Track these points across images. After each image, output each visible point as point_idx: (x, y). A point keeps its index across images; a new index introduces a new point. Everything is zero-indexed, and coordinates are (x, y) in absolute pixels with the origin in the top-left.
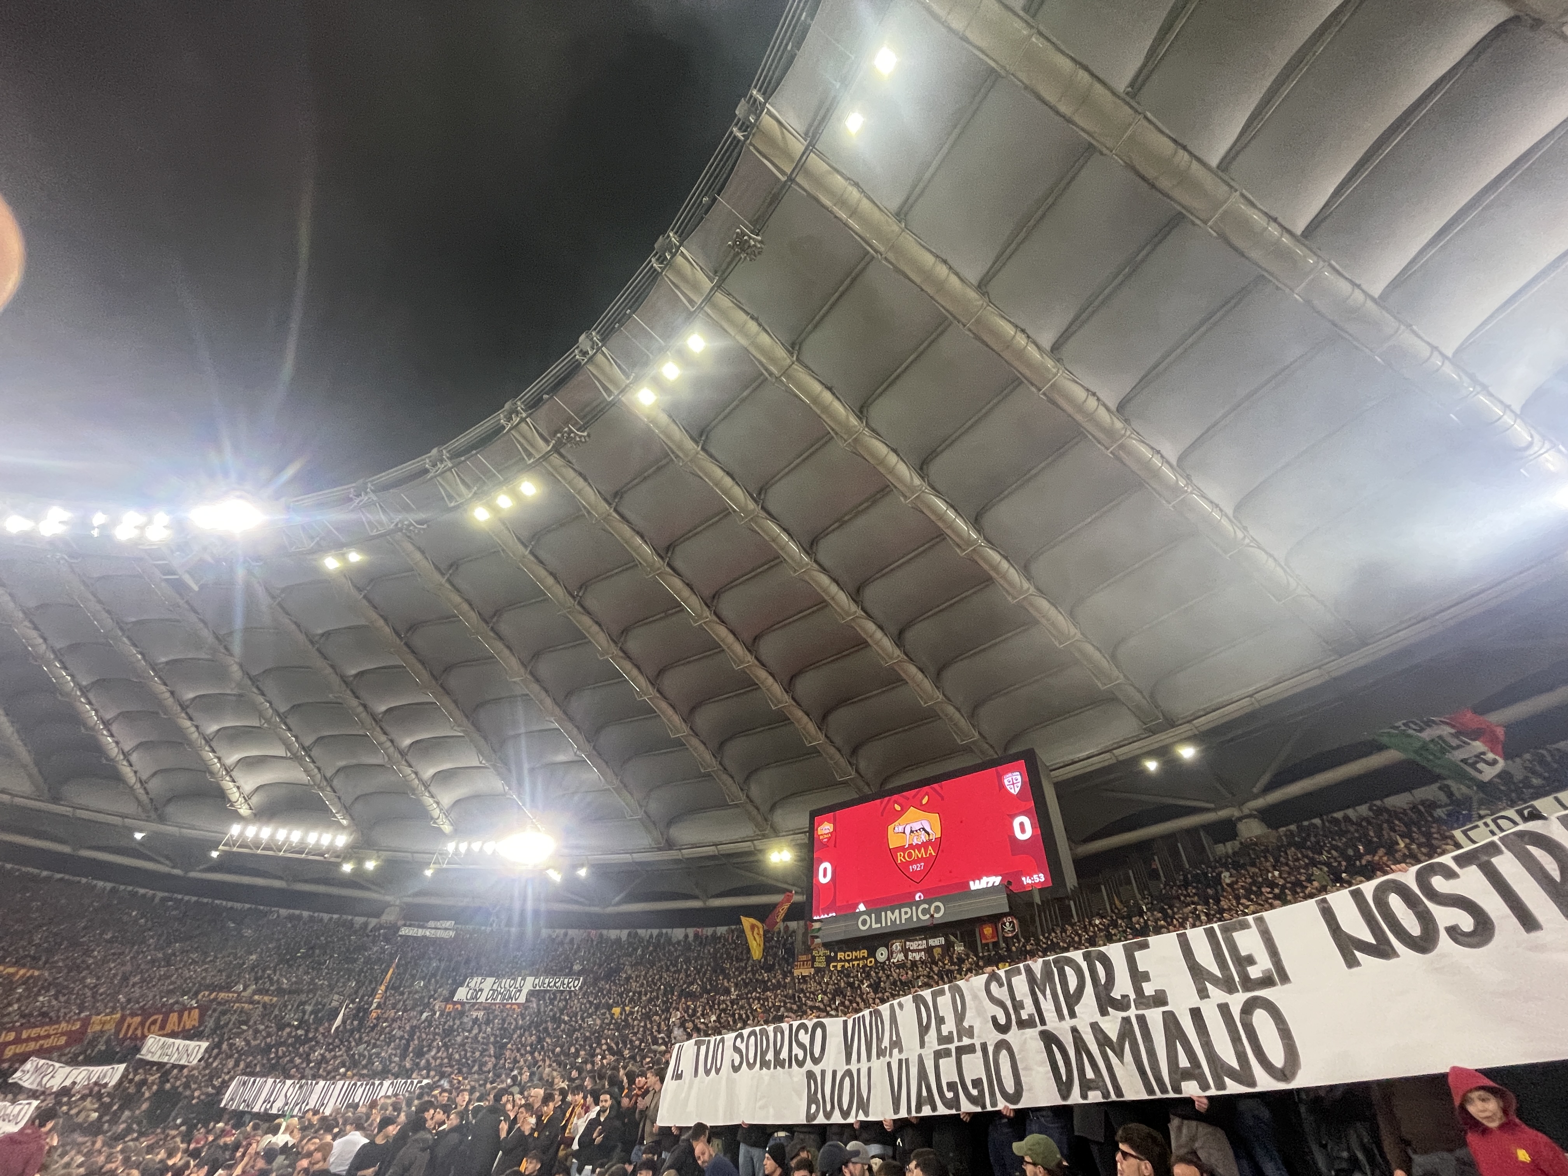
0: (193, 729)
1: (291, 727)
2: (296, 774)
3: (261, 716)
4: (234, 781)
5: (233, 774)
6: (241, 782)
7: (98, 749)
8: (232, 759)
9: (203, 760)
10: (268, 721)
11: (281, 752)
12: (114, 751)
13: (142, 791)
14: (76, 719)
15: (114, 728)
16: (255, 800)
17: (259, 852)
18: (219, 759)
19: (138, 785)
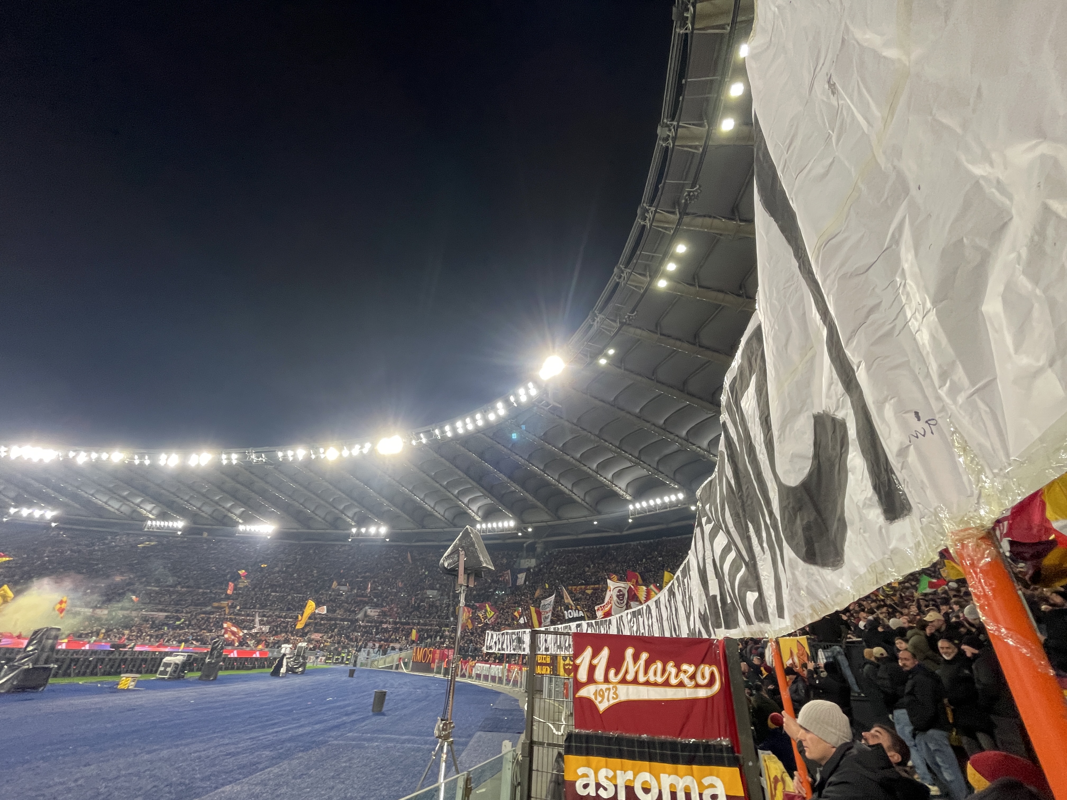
0: (589, 470)
1: (626, 451)
2: (641, 472)
3: (611, 451)
4: (617, 486)
5: (614, 483)
6: (620, 485)
7: (562, 493)
8: (610, 476)
9: (601, 482)
10: (615, 452)
11: (629, 464)
12: (567, 491)
13: (585, 504)
14: (548, 484)
15: (561, 481)
16: (630, 491)
17: (648, 513)
18: (605, 478)
19: (583, 502)
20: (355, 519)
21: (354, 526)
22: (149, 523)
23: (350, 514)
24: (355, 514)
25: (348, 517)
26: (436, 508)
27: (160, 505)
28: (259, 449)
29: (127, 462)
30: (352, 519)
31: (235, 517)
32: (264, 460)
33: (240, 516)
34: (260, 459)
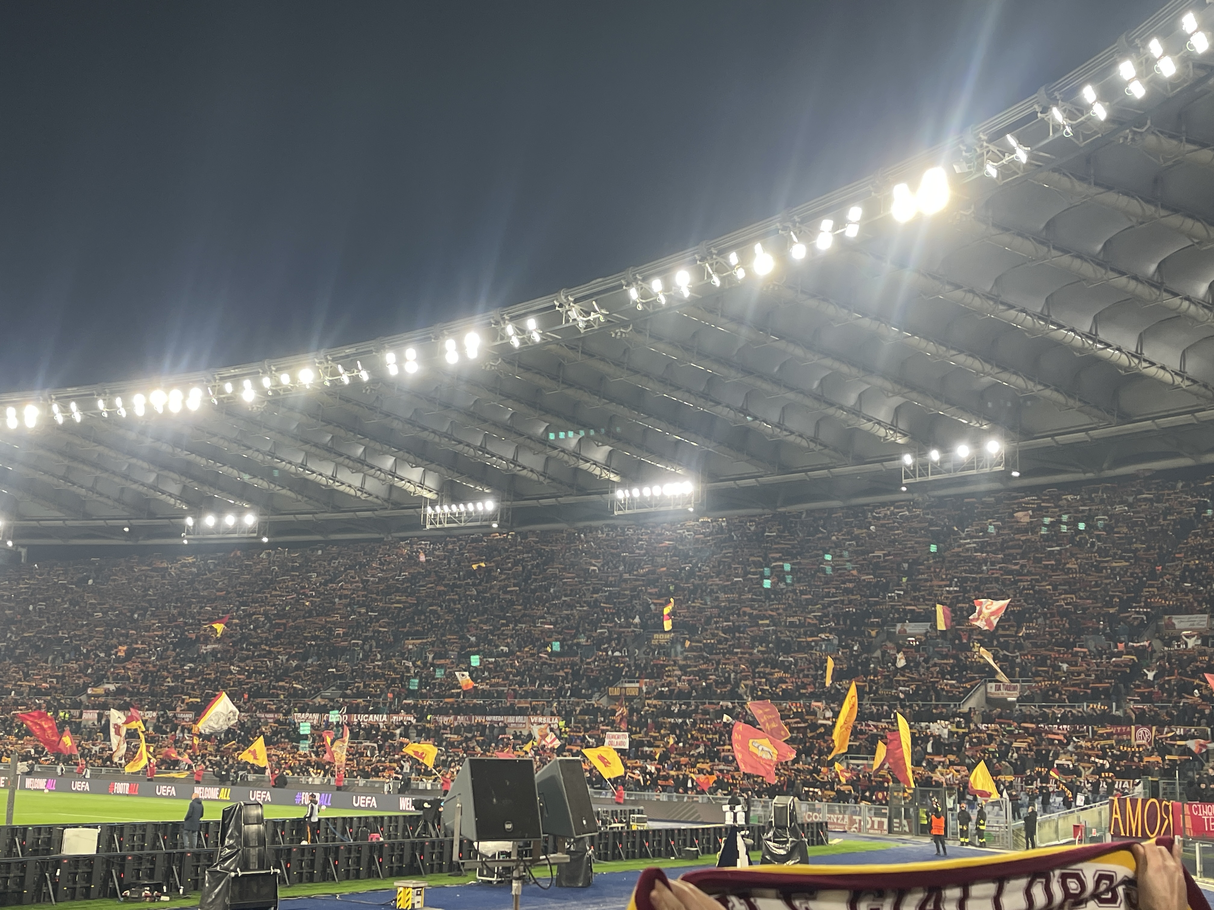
20: (902, 425)
21: (906, 448)
22: (429, 510)
23: (883, 414)
24: (897, 411)
25: (879, 423)
26: (1146, 354)
27: (433, 466)
28: (582, 290)
29: (328, 384)
30: (893, 427)
31: (597, 471)
32: (602, 319)
33: (607, 466)
34: (593, 316)
